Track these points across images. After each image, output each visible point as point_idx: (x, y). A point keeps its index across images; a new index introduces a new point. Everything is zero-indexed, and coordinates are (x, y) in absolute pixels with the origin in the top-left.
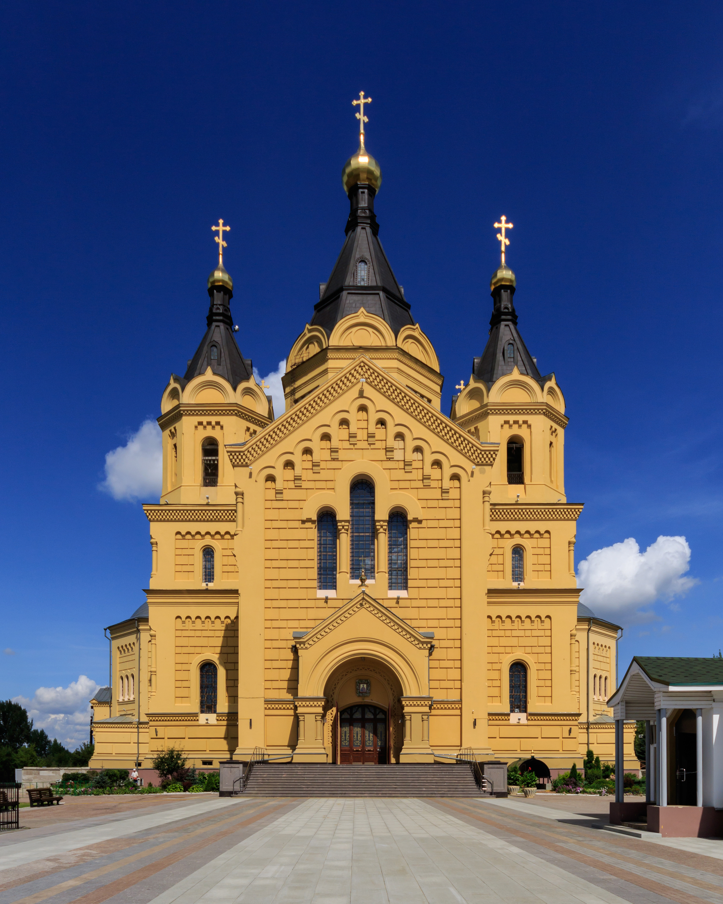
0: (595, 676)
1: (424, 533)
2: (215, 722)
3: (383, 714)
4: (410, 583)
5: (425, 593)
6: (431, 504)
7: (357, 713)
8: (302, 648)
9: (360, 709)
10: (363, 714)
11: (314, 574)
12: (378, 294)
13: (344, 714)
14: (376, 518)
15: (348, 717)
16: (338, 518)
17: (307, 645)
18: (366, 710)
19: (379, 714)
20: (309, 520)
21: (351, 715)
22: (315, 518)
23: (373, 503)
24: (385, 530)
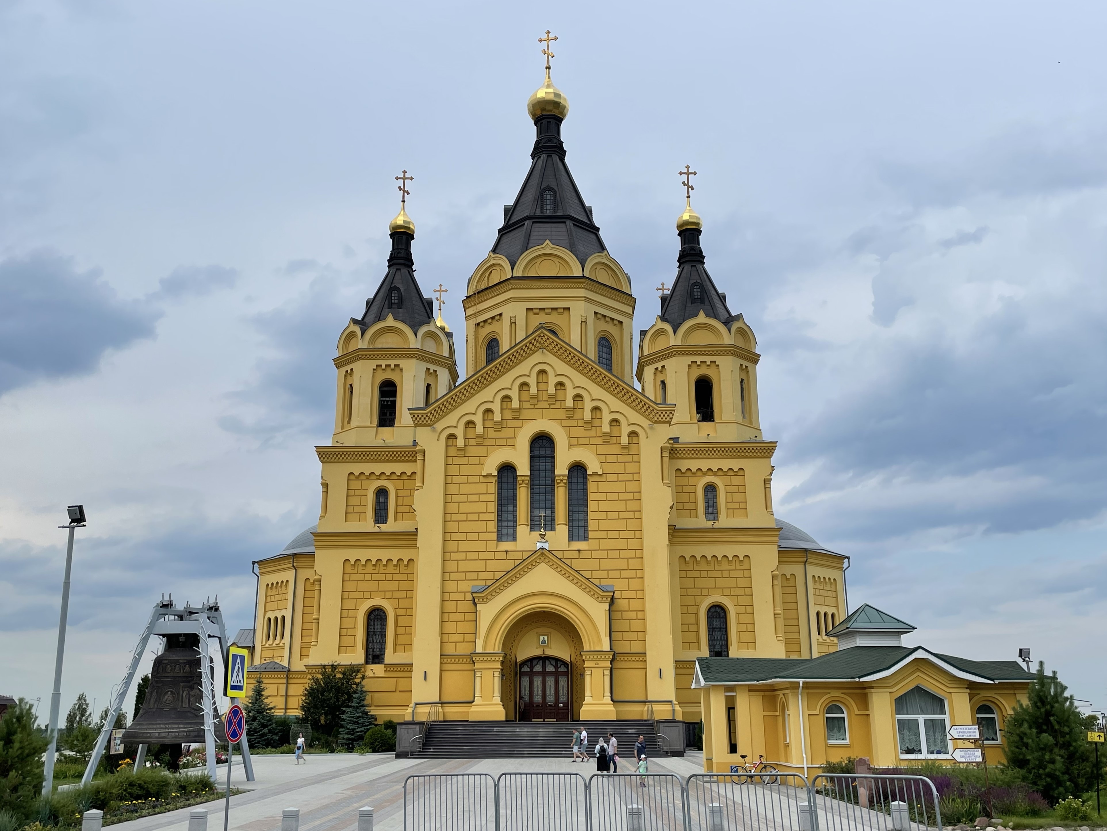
0: (818, 614)
1: (604, 487)
2: (382, 674)
3: (565, 667)
4: (591, 535)
5: (605, 544)
6: (610, 458)
7: (538, 666)
8: (481, 603)
9: (541, 662)
10: (544, 667)
11: (492, 526)
12: (565, 222)
13: (523, 667)
14: (557, 472)
15: (528, 670)
16: (518, 473)
17: (485, 600)
18: (547, 662)
19: (560, 667)
20: (489, 475)
21: (532, 668)
22: (495, 473)
23: (553, 458)
24: (565, 483)
